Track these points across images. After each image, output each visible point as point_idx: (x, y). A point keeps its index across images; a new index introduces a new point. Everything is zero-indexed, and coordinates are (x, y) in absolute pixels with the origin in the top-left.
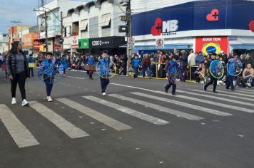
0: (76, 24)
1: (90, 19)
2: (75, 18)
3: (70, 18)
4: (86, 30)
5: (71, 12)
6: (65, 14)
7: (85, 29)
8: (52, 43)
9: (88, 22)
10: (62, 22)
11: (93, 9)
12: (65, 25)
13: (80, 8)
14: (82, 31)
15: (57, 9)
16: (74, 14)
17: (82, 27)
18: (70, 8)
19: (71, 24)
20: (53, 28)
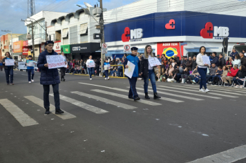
0: (59, 32)
1: (71, 28)
2: (57, 27)
3: (53, 27)
4: (67, 38)
5: (54, 22)
6: (49, 23)
7: (66, 36)
8: (38, 49)
9: (69, 30)
10: (46, 30)
11: (72, 19)
12: (49, 34)
13: (62, 19)
14: (64, 38)
15: (42, 20)
16: (56, 24)
17: (63, 34)
18: (53, 19)
19: (55, 33)
20: (39, 36)
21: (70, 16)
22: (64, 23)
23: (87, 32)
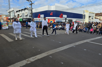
1: (22, 14)
2: (18, 13)
4: (21, 16)
5: (17, 11)
6: (15, 12)
8: (12, 19)
12: (15, 15)
13: (19, 11)
15: (13, 11)
17: (20, 15)
19: (17, 15)
20: (12, 16)
21: (22, 10)
22: (20, 12)
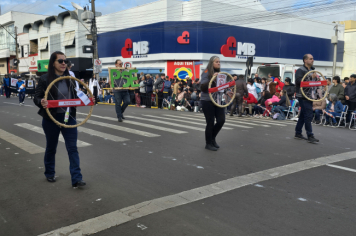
0: (35, 42)
1: (51, 37)
2: (33, 34)
3: (26, 35)
4: (46, 50)
5: (28, 27)
6: (20, 29)
7: (44, 48)
8: (5, 64)
9: (49, 40)
10: (16, 39)
11: (54, 25)
12: (20, 43)
13: (39, 24)
14: (42, 51)
15: (11, 23)
16: (31, 31)
17: (41, 45)
18: (27, 23)
19: (29, 43)
20: (6, 46)
21: (51, 20)
22: (42, 29)
23: (74, 43)
